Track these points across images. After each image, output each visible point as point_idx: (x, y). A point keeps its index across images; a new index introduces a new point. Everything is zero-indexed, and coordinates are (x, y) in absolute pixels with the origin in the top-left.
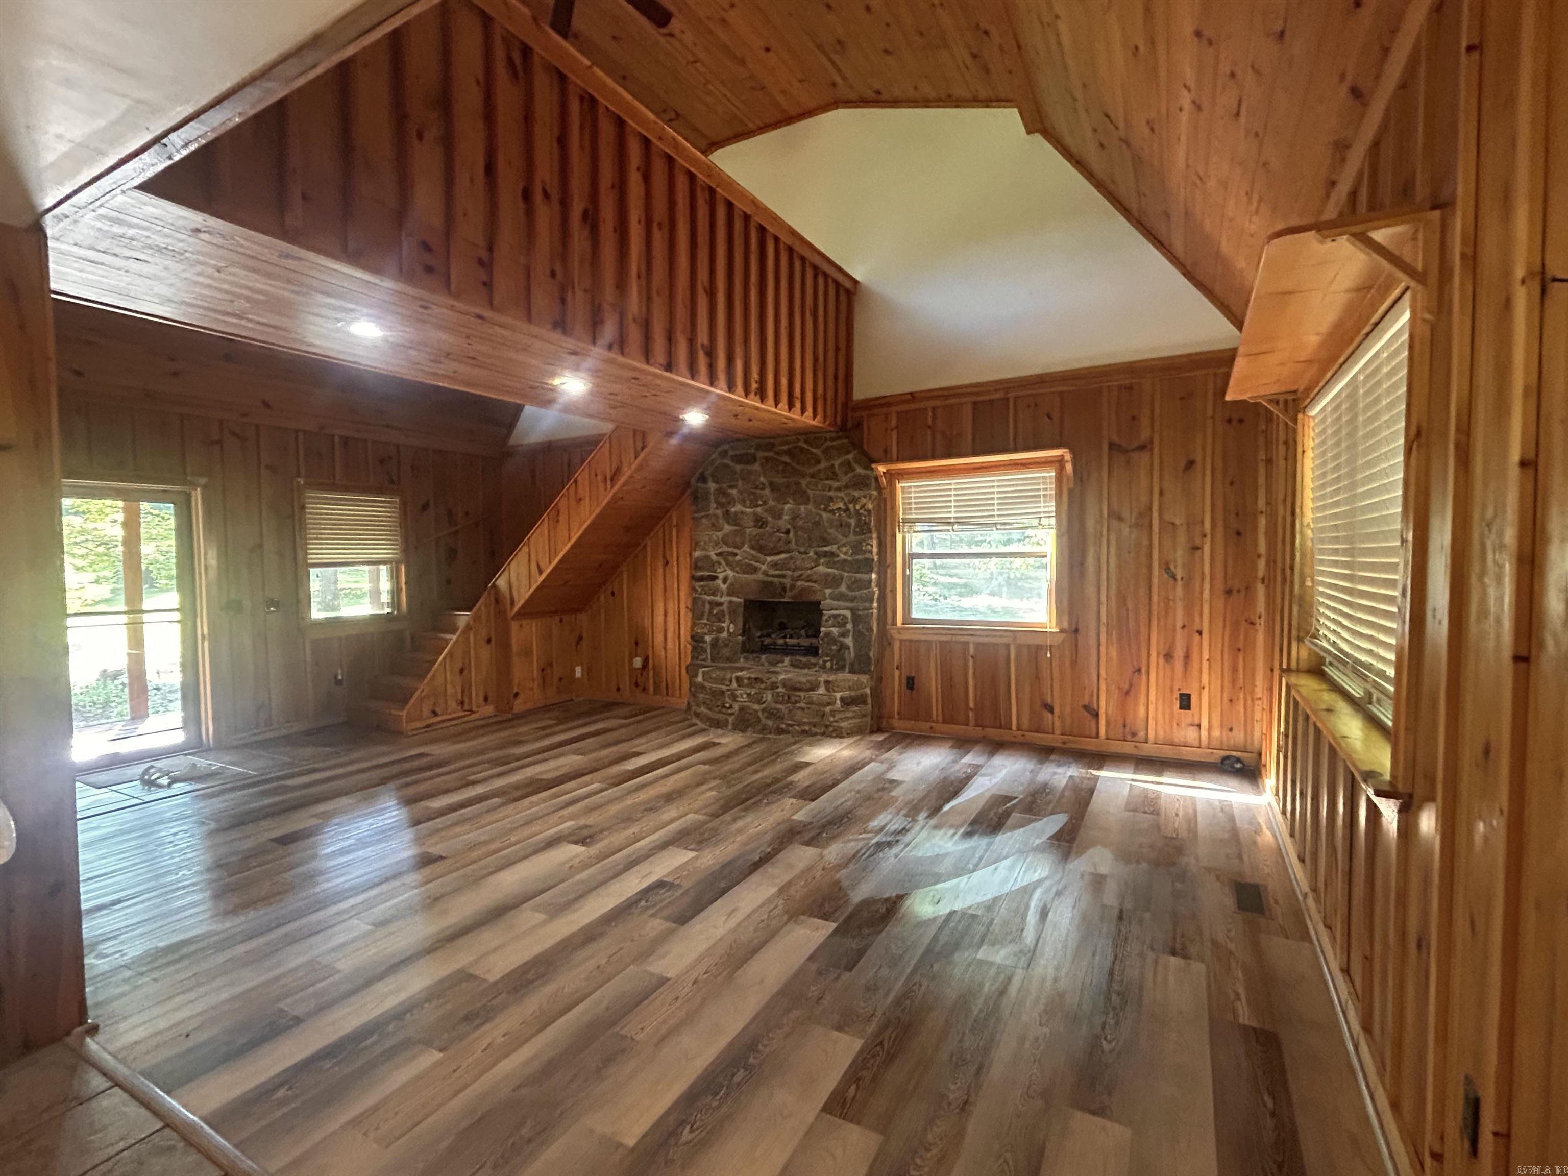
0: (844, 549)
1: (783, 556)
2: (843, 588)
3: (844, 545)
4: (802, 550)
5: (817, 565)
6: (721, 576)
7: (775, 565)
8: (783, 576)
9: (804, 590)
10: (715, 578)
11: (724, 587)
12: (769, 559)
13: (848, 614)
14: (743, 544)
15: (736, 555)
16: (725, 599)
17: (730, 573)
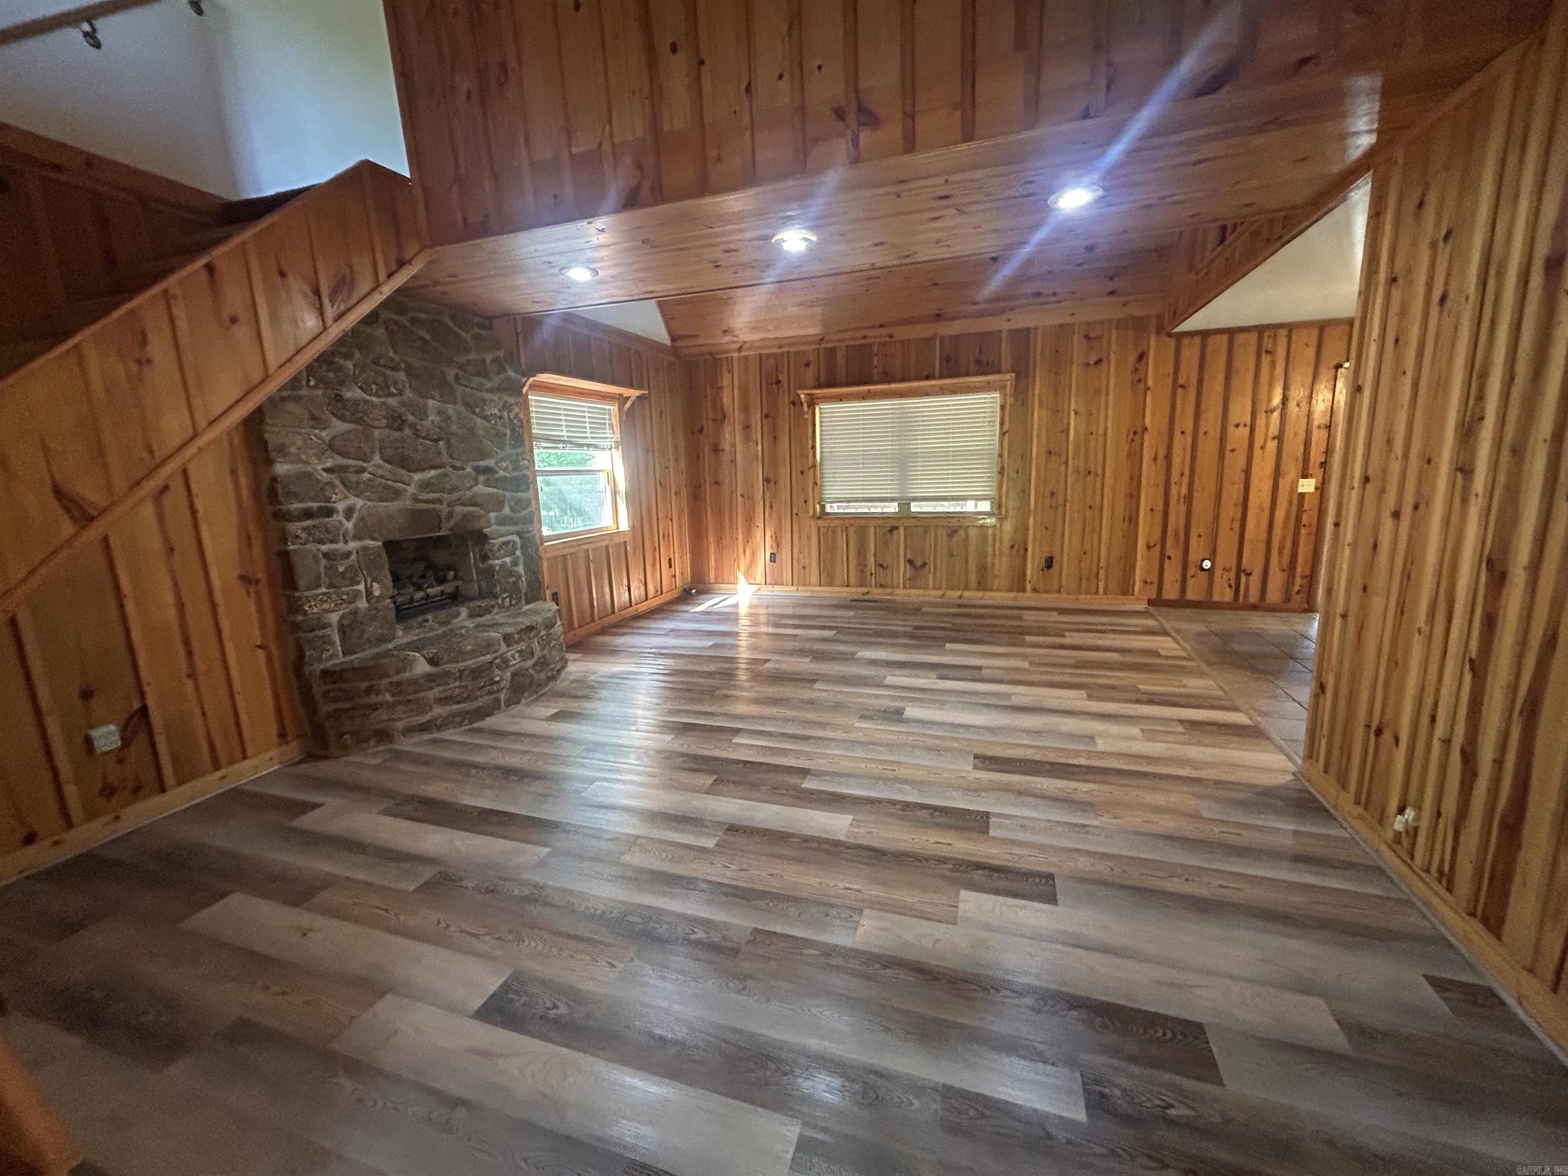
0: (504, 465)
1: (433, 473)
2: (506, 510)
3: (502, 460)
4: (458, 464)
5: (477, 483)
6: (341, 506)
7: (426, 485)
8: (439, 501)
9: (467, 517)
10: (330, 512)
11: (349, 525)
12: (417, 477)
13: (516, 538)
14: (373, 453)
15: (362, 470)
16: (352, 545)
17: (359, 503)
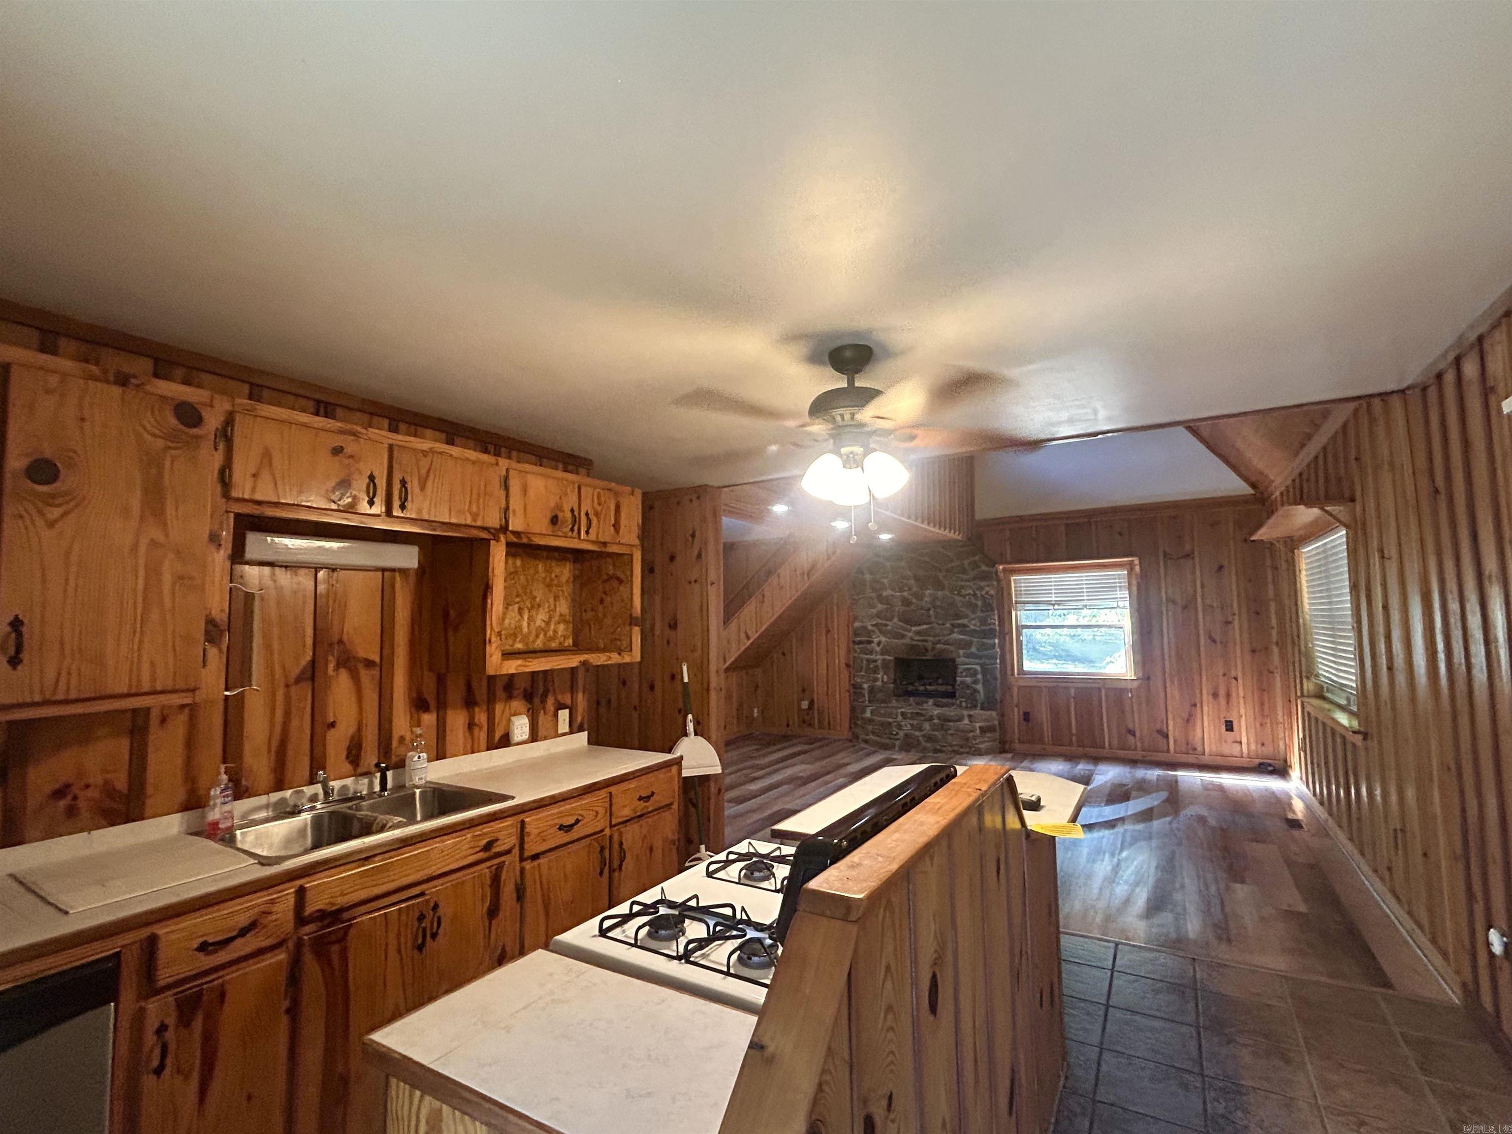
0: (974, 622)
1: (925, 627)
2: (973, 649)
3: (973, 619)
4: (940, 622)
5: (952, 632)
6: (876, 640)
7: (918, 633)
8: (926, 641)
9: (942, 651)
10: (870, 642)
11: (878, 649)
12: (913, 629)
13: (978, 668)
14: (893, 617)
15: (887, 625)
16: (879, 657)
17: (883, 639)
